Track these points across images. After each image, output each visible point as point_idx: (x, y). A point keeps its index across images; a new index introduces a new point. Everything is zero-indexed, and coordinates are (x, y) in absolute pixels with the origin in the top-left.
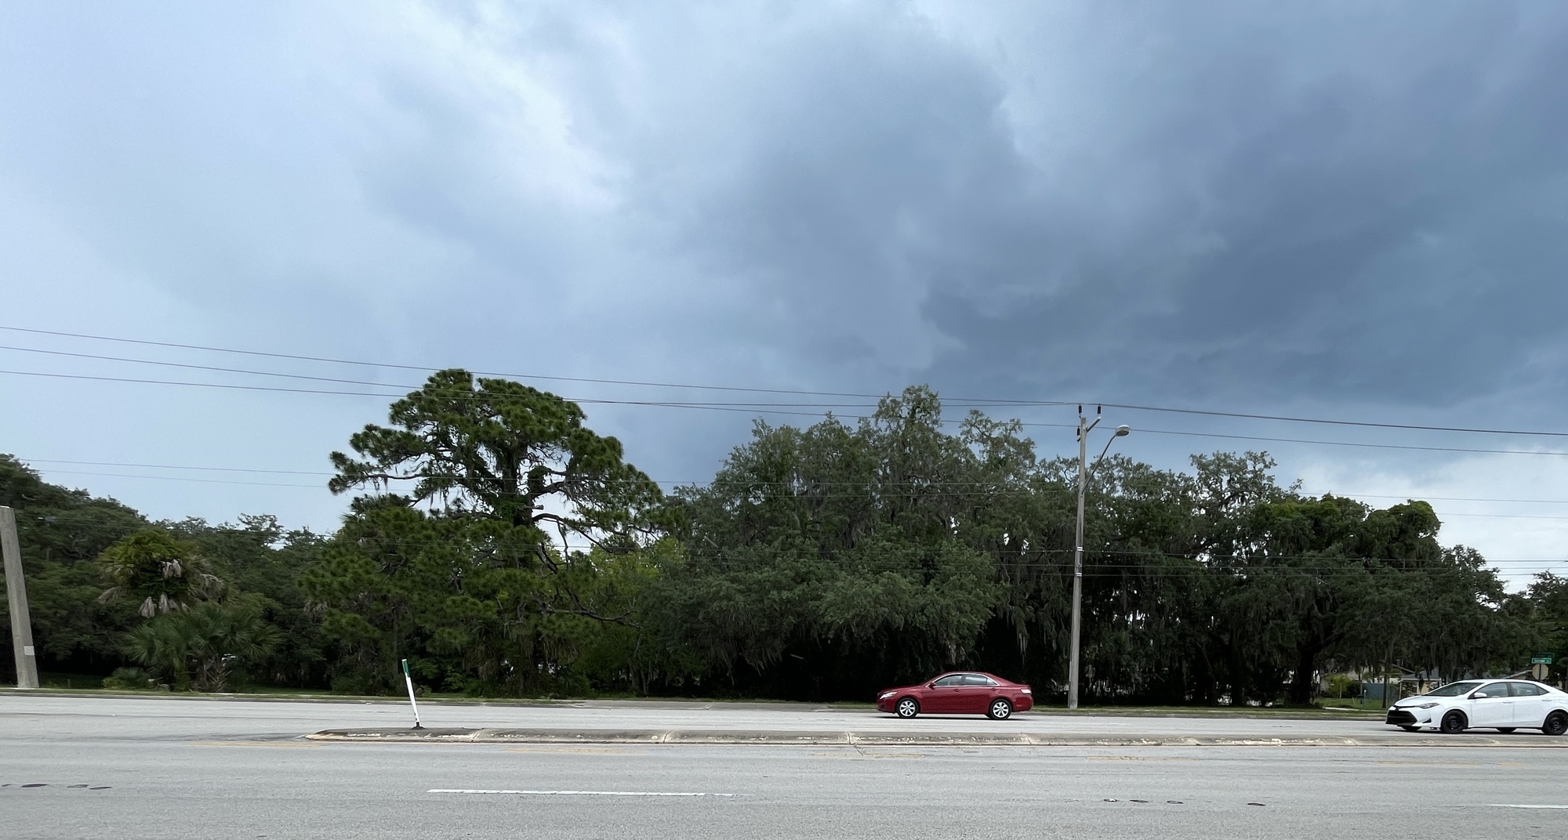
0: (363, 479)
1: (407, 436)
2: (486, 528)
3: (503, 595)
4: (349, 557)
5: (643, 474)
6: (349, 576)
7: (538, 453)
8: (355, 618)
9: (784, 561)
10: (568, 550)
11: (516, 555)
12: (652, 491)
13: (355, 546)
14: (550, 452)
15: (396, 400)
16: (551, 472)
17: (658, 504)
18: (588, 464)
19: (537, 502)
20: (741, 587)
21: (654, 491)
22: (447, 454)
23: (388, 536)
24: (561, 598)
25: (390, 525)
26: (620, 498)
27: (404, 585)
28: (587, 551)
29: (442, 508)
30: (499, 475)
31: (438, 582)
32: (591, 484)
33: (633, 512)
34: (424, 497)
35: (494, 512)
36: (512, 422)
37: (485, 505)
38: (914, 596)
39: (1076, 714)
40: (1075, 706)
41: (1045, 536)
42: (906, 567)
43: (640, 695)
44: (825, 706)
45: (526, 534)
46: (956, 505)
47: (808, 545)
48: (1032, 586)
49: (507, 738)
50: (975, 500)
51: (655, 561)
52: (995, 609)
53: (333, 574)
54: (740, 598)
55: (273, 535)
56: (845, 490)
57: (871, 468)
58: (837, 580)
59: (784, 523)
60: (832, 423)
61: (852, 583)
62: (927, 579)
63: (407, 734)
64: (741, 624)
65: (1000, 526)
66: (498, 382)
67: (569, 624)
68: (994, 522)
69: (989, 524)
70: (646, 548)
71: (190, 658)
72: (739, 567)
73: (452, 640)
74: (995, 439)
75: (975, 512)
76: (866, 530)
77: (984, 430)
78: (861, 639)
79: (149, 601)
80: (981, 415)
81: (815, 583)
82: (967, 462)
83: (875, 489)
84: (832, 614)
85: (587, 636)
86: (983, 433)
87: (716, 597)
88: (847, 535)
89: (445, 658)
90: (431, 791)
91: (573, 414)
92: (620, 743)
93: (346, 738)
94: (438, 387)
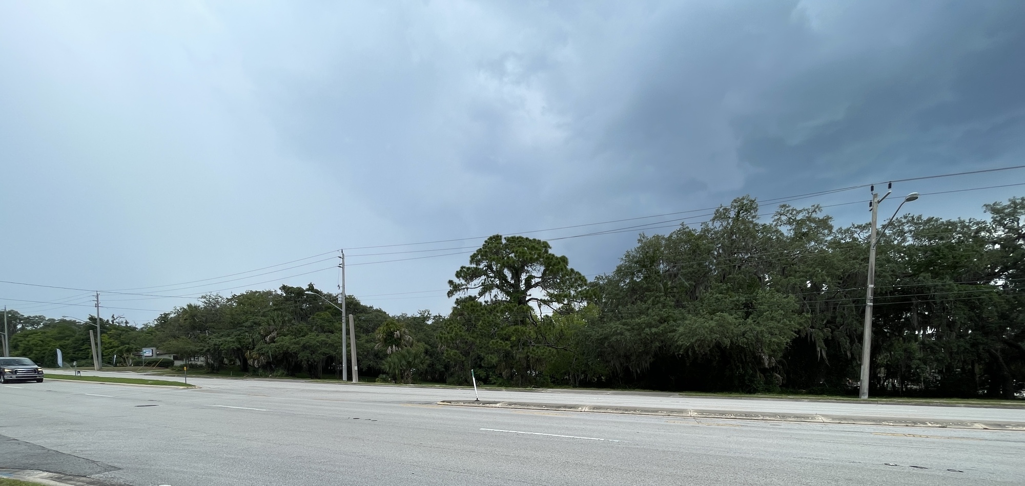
0: (459, 290)
1: (476, 269)
2: (507, 307)
4: (454, 325)
5: (578, 272)
6: (454, 333)
7: (530, 269)
8: (456, 353)
9: (654, 311)
10: (542, 315)
11: (519, 319)
12: (582, 280)
13: (456, 320)
14: (535, 268)
15: (472, 254)
16: (534, 277)
17: (585, 287)
18: (552, 271)
19: (529, 293)
20: (629, 327)
22: (491, 275)
23: (468, 314)
24: (539, 339)
25: (470, 309)
26: (567, 286)
27: (474, 336)
28: (551, 314)
29: (489, 300)
30: (513, 282)
31: (487, 334)
32: (553, 281)
33: (573, 293)
34: (482, 296)
35: (510, 299)
36: (518, 256)
37: (507, 297)
38: (737, 326)
39: (866, 402)
40: (866, 397)
41: (841, 279)
42: (732, 309)
43: (575, 387)
44: (677, 394)
45: (523, 309)
46: (770, 266)
47: (668, 301)
48: (829, 315)
49: (513, 406)
50: (784, 262)
51: (583, 317)
52: (798, 332)
53: (448, 333)
54: (627, 334)
55: (428, 318)
56: (692, 266)
57: (709, 252)
58: (686, 319)
59: (653, 290)
60: (684, 229)
61: (695, 321)
62: (747, 315)
63: (473, 403)
64: (628, 348)
65: (803, 277)
66: (513, 238)
67: (541, 351)
68: (798, 275)
69: (794, 276)
70: (579, 311)
71: (401, 370)
72: (628, 316)
73: (492, 360)
74: (799, 220)
75: (784, 269)
76: (706, 288)
77: (791, 216)
78: (701, 354)
79: (390, 348)
80: (788, 207)
81: (672, 322)
82: (778, 238)
83: (711, 263)
84: (682, 340)
85: (550, 357)
86: (790, 218)
87: (615, 333)
88: (693, 292)
89: (489, 369)
90: (481, 429)
91: (545, 247)
92: (563, 410)
93: (451, 404)
94: (488, 245)
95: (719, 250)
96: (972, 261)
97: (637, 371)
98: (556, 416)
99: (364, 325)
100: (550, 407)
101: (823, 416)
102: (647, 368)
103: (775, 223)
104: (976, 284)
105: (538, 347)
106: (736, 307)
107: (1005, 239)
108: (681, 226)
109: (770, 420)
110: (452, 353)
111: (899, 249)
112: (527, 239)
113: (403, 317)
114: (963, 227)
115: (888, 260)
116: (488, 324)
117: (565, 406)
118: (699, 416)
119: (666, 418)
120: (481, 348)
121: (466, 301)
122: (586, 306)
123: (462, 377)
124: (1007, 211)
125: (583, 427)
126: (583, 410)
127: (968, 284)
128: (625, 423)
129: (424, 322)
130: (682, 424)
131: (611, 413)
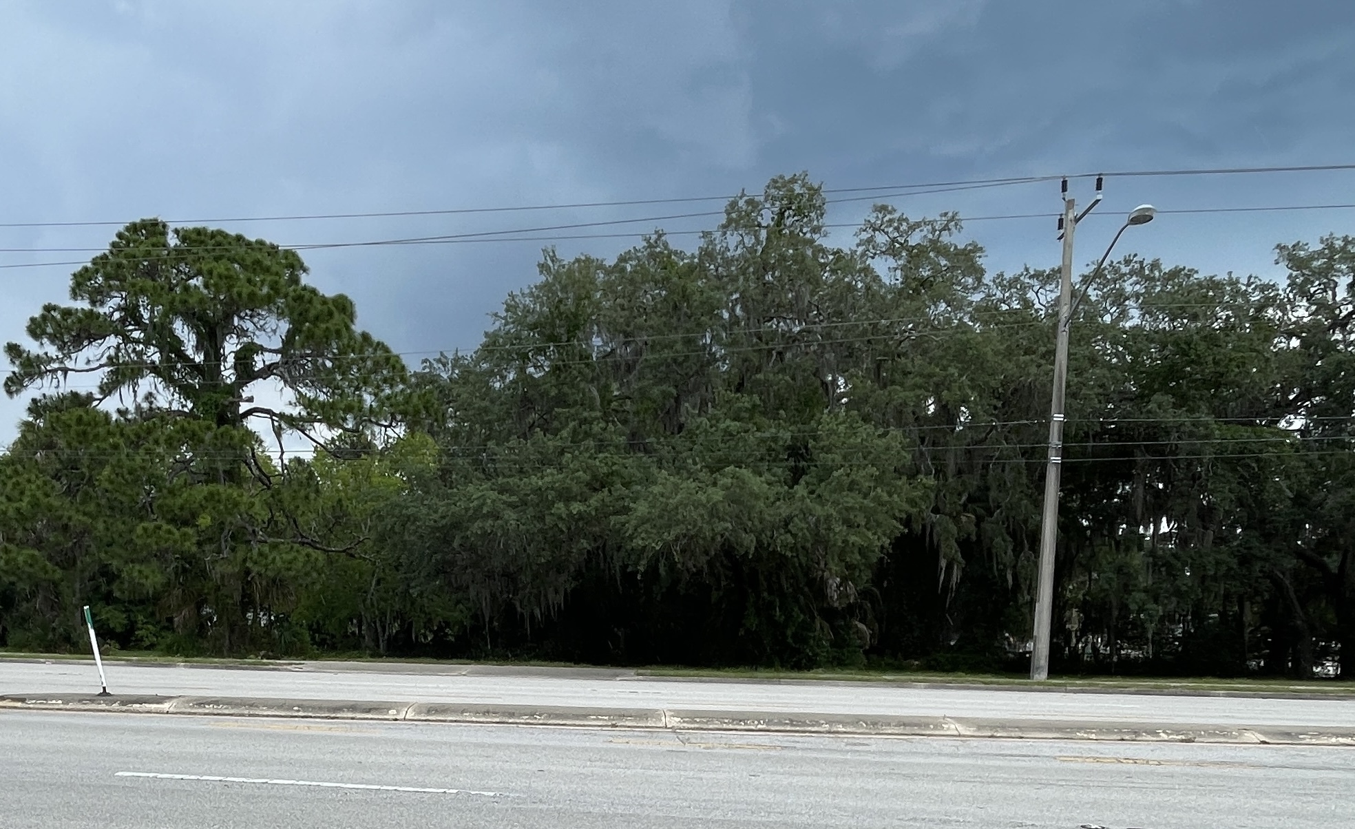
0: (41, 375)
1: (90, 315)
2: (183, 430)
3: (205, 521)
4: (26, 476)
5: (383, 344)
6: (26, 499)
7: (248, 325)
8: (33, 556)
9: (574, 458)
10: (284, 457)
11: (221, 466)
12: (394, 367)
13: (34, 463)
14: (262, 322)
15: (78, 268)
16: (262, 349)
17: (401, 386)
18: (310, 336)
19: (246, 392)
20: (514, 499)
21: (396, 366)
22: (136, 334)
23: (69, 445)
24: (276, 523)
25: (73, 433)
26: (351, 381)
27: (87, 510)
28: (308, 456)
29: (132, 408)
30: (199, 358)
31: (126, 504)
32: (314, 363)
33: (368, 399)
34: (110, 393)
35: (193, 408)
36: (216, 285)
37: (182, 400)
38: (773, 503)
39: (1044, 688)
40: (1042, 676)
41: (998, 399)
42: (762, 459)
43: (376, 655)
44: (632, 671)
45: (232, 438)
46: (848, 358)
47: (611, 433)
48: (974, 482)
49: (209, 708)
50: (881, 347)
51: (395, 466)
52: (907, 522)
53: (9, 499)
54: (511, 515)
56: (670, 346)
57: (711, 309)
58: (654, 483)
59: (575, 402)
60: (656, 246)
61: (676, 487)
62: (796, 475)
63: (92, 701)
64: (512, 552)
65: (920, 387)
66: (198, 232)
67: (285, 556)
68: (909, 381)
69: (902, 385)
70: (386, 448)
72: (511, 469)
73: (143, 581)
74: (913, 247)
75: (879, 366)
76: (702, 404)
77: (896, 234)
78: (688, 570)
80: (890, 213)
81: (619, 488)
82: (868, 288)
83: (716, 340)
84: (643, 535)
85: (307, 574)
86: (894, 240)
87: (477, 514)
88: (671, 413)
89: (136, 605)
90: (120, 774)
91: (292, 266)
92: (347, 718)
93: (24, 705)
94: (128, 245)
95: (734, 306)
96: (1248, 373)
97: (532, 615)
98: (329, 733)
100: (314, 708)
101: (959, 720)
102: (559, 606)
103: (861, 249)
104: (1252, 424)
105: (274, 547)
106: (770, 455)
107: (1308, 328)
108: (649, 238)
109: (845, 733)
110: (20, 559)
111: (1112, 333)
112: (239, 238)
114: (1237, 293)
115: (1093, 361)
116: (128, 477)
117: (353, 707)
118: (685, 725)
119: (608, 732)
120: (109, 545)
121: (59, 407)
122: (402, 436)
123: (54, 629)
124: (1316, 264)
125: (402, 760)
126: (401, 716)
127: (1239, 423)
128: (508, 746)
130: (645, 746)
131: (472, 722)
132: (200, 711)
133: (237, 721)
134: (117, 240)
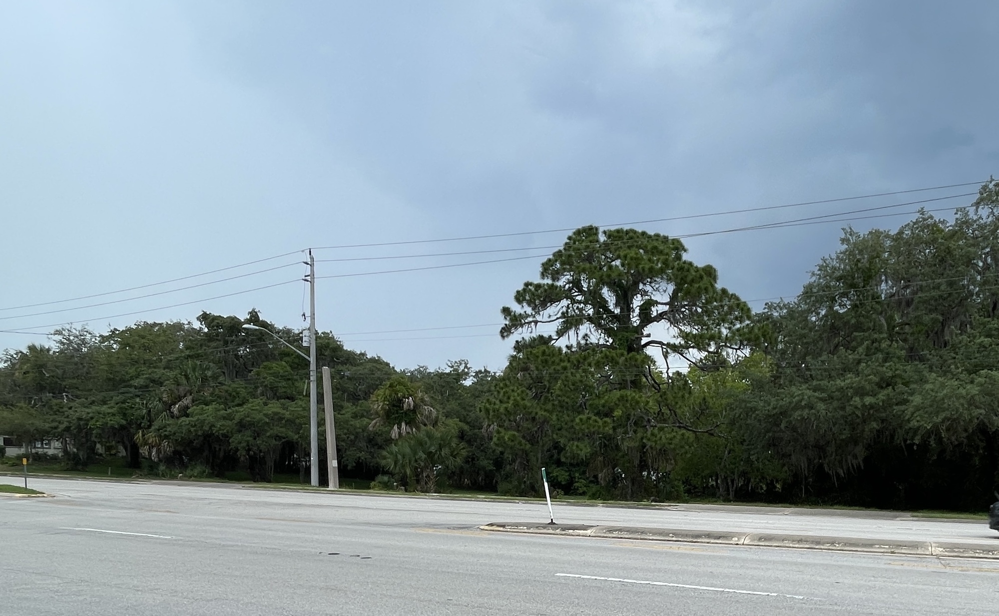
0: (522, 325)
1: (552, 287)
2: (606, 356)
3: (618, 413)
4: (512, 388)
5: (735, 295)
6: (511, 402)
7: (648, 288)
8: (514, 435)
10: (669, 371)
11: (628, 378)
12: (742, 310)
13: (516, 379)
14: (657, 286)
15: (545, 260)
16: (657, 303)
17: (748, 322)
18: (688, 293)
19: (646, 331)
20: (824, 395)
21: (744, 309)
22: (579, 298)
23: (537, 369)
24: (663, 413)
25: (539, 360)
26: (714, 320)
27: (546, 408)
28: (685, 370)
29: (575, 344)
30: (617, 311)
31: (569, 404)
32: (690, 310)
33: (725, 332)
34: (562, 335)
35: (612, 343)
36: (629, 264)
37: (606, 338)
43: (727, 500)
44: (909, 514)
45: (636, 360)
47: (895, 348)
49: (615, 534)
51: (743, 375)
53: (501, 402)
54: (821, 406)
55: (465, 374)
56: (937, 287)
57: (969, 262)
58: (926, 382)
59: (869, 328)
60: (924, 220)
61: (943, 386)
63: (544, 528)
64: (822, 432)
66: (618, 231)
67: (668, 436)
70: (736, 364)
71: (416, 468)
72: (822, 375)
73: (579, 452)
76: (962, 327)
78: (951, 443)
79: (396, 427)
81: (900, 387)
83: (973, 281)
84: (918, 418)
85: (682, 447)
87: (797, 407)
88: (939, 334)
89: (575, 467)
90: (558, 574)
91: (677, 249)
92: (705, 543)
93: (504, 529)
94: (574, 243)
95: (986, 258)
97: (838, 475)
98: (691, 553)
99: (350, 386)
100: (683, 536)
102: (858, 467)
105: (661, 429)
108: (918, 215)
110: (506, 437)
112: (644, 234)
113: (420, 372)
116: (572, 387)
117: (709, 535)
118: (946, 553)
119: (889, 557)
120: (559, 430)
121: (532, 345)
122: (748, 355)
123: (525, 482)
125: (740, 572)
126: (741, 542)
128: (815, 565)
129: (457, 383)
130: (915, 568)
131: (790, 547)
132: (610, 535)
133: (632, 542)
134: (568, 241)
